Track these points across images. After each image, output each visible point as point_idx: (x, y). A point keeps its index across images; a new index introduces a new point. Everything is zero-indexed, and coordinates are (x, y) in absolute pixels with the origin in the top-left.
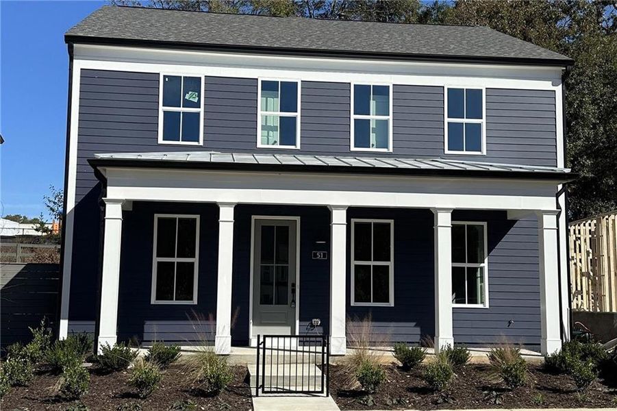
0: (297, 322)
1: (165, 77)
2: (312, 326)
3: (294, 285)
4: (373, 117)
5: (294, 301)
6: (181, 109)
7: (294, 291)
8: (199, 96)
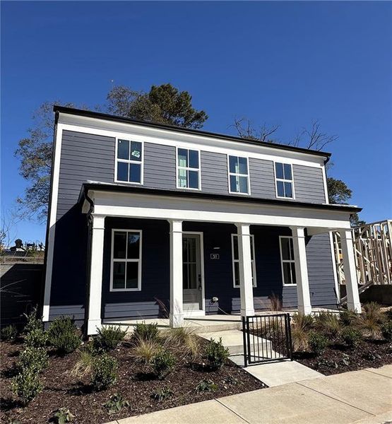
0: (204, 300)
1: (119, 140)
2: (213, 302)
3: (200, 276)
4: (237, 174)
5: (200, 286)
6: (129, 161)
7: (200, 280)
8: (141, 154)
